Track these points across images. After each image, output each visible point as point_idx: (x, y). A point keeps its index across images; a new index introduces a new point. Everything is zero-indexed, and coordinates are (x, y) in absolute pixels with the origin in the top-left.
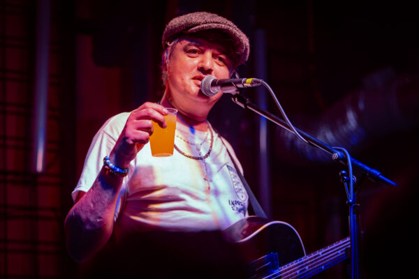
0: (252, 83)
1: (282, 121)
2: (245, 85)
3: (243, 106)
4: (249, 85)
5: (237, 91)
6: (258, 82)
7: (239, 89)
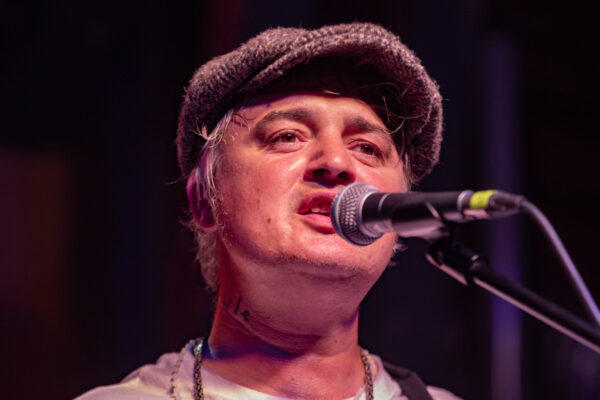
0: (489, 209)
1: (581, 323)
2: (469, 213)
3: (461, 279)
4: (481, 214)
5: (441, 229)
6: (510, 205)
7: (449, 225)
